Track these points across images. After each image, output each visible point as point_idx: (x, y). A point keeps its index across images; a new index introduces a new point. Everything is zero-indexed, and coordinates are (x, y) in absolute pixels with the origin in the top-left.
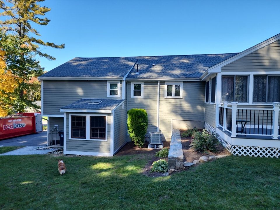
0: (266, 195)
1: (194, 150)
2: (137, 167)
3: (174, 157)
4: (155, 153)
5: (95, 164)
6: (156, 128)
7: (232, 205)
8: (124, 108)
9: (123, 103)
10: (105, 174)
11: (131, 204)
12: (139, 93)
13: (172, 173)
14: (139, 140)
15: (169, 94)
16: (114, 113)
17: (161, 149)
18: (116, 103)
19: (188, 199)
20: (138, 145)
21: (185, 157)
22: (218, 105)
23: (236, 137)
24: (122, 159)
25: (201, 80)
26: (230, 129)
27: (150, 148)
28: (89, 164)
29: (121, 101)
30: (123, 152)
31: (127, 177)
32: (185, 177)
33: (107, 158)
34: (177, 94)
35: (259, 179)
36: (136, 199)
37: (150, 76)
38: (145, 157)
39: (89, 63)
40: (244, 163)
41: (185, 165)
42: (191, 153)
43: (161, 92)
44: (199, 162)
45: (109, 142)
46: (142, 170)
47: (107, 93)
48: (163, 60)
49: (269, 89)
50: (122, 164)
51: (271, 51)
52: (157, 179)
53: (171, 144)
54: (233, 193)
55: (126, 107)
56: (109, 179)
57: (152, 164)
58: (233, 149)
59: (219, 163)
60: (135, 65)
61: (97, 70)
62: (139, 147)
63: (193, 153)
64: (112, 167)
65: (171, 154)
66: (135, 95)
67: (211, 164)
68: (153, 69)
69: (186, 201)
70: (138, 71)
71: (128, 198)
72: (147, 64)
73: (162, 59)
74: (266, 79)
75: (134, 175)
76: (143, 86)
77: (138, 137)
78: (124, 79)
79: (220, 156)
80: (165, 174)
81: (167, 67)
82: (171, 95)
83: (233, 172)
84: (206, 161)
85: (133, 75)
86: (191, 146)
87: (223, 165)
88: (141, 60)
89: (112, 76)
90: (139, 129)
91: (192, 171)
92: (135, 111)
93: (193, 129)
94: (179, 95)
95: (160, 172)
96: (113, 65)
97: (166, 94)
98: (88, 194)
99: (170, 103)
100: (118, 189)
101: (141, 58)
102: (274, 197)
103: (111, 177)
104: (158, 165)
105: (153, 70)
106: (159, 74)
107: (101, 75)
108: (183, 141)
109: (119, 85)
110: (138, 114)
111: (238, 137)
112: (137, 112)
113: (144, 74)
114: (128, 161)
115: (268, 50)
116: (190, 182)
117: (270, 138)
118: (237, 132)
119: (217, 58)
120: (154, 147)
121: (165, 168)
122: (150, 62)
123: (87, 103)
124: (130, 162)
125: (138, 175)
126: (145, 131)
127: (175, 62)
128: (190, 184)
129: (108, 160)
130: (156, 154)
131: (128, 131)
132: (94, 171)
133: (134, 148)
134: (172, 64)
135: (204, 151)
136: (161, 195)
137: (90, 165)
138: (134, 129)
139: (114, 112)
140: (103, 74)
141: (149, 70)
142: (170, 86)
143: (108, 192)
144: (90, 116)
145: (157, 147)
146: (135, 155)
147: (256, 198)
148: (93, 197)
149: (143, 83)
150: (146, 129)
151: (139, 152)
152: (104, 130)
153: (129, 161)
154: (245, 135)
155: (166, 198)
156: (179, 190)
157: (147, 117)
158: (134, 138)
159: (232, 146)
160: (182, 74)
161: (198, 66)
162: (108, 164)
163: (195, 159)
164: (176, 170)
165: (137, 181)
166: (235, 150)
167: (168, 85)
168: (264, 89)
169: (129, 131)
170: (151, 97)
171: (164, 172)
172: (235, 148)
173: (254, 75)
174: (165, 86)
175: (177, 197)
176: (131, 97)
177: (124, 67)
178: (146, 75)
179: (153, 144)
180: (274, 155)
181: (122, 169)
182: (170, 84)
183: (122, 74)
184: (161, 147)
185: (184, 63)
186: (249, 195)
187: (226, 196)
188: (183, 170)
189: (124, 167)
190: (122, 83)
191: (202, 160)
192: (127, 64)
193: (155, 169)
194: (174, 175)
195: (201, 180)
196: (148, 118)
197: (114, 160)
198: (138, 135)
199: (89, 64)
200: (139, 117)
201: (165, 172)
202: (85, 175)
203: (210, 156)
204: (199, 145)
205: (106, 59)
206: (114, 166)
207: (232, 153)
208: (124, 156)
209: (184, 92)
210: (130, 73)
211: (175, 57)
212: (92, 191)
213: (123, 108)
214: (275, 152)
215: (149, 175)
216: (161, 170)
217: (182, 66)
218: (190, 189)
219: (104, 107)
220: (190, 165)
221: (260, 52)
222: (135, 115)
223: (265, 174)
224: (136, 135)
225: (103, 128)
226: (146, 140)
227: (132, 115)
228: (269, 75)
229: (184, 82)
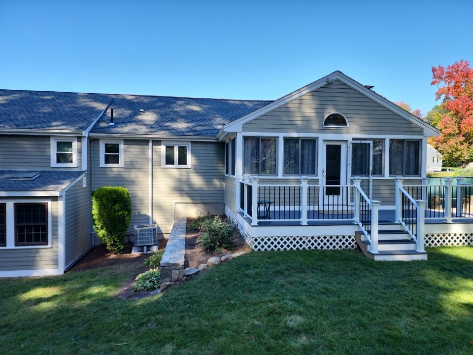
0: (283, 299)
1: (201, 250)
2: (110, 287)
3: (169, 263)
4: (143, 261)
5: (26, 292)
6: (147, 218)
7: (240, 318)
8: (86, 186)
9: (84, 178)
10: (45, 305)
11: (91, 345)
12: (116, 160)
13: (165, 289)
14: (115, 242)
15: (169, 160)
16: (66, 196)
17: (154, 253)
18: (69, 178)
19: (183, 322)
20: (114, 250)
21: (187, 261)
22: (238, 180)
23: (257, 225)
24: (81, 277)
25: (218, 140)
26: (250, 212)
27: (135, 253)
28: (14, 292)
29: (80, 173)
30: (85, 264)
31: (88, 306)
32: (185, 291)
33: (51, 278)
34: (183, 161)
35: (280, 280)
36: (101, 337)
37: (136, 130)
38: (125, 268)
39: (12, 101)
40: (266, 260)
41: (186, 274)
42: (196, 254)
43: (156, 158)
44: (208, 265)
45: (55, 249)
46: (117, 290)
47: (50, 159)
48: (159, 104)
49: (302, 156)
50: (81, 285)
51: (303, 106)
52: (140, 302)
53: (168, 243)
54: (244, 304)
55: (89, 183)
56: (54, 312)
57: (136, 278)
58: (254, 242)
59: (234, 264)
60: (107, 109)
61: (29, 116)
62: (115, 254)
63: (201, 253)
64: (62, 293)
65: (166, 259)
66: (107, 162)
67: (223, 268)
68: (140, 117)
69: (180, 325)
70: (112, 119)
71: (86, 337)
72: (130, 109)
73: (157, 102)
74: (298, 143)
75: (103, 300)
76: (122, 147)
77: (113, 237)
78: (85, 133)
79: (236, 254)
80: (155, 291)
81: (166, 117)
82: (173, 163)
83: (250, 274)
84: (217, 263)
85: (103, 128)
86: (197, 244)
87: (239, 266)
88: (119, 100)
89: (60, 128)
90: (115, 222)
91: (195, 281)
92: (106, 191)
93: (204, 217)
94: (185, 163)
95: (148, 290)
96: (64, 108)
97: (164, 160)
98: (12, 343)
99: (171, 176)
100: (70, 326)
101: (119, 97)
102: (291, 300)
103: (58, 310)
104: (144, 279)
105: (140, 119)
106: (150, 126)
107: (38, 125)
108: (189, 236)
109: (75, 144)
110: (112, 196)
111: (260, 224)
112: (111, 192)
113: (125, 126)
114: (93, 280)
115: (300, 104)
116: (190, 298)
117: (298, 224)
118: (259, 218)
119: (242, 107)
120: (143, 251)
121: (156, 282)
122: (137, 105)
123: (6, 178)
124: (96, 281)
125: (111, 299)
126: (126, 224)
127: (178, 109)
128: (188, 300)
129: (54, 281)
130: (145, 261)
131: (94, 227)
132: (24, 304)
133: (106, 256)
134: (174, 112)
135: (215, 248)
136: (143, 324)
137: (16, 295)
138: (104, 224)
139: (64, 194)
140: (43, 124)
141: (134, 119)
142: (170, 148)
143: (50, 335)
144: (15, 204)
145: (148, 251)
146: (106, 267)
147: (270, 305)
148: (22, 346)
149: (123, 142)
150: (128, 221)
151: (115, 262)
152: (45, 228)
153: (96, 279)
154: (269, 222)
155: (152, 326)
156: (172, 312)
157: (130, 201)
158: (106, 238)
159: (253, 237)
160: (190, 130)
161: (214, 119)
162: (54, 288)
163: (201, 262)
164: (173, 283)
165: (106, 309)
166: (256, 243)
167: (167, 147)
168: (296, 156)
169: (96, 227)
170: (137, 166)
171: (154, 289)
172: (256, 240)
173: (284, 138)
174: (163, 148)
175: (168, 322)
176: (100, 166)
177: (86, 112)
178: (128, 128)
179: (141, 246)
180: (304, 246)
181: (81, 293)
182: (171, 144)
183: (81, 125)
184: (155, 249)
185: (192, 111)
186: (262, 302)
187: (234, 309)
188: (183, 281)
189: (84, 289)
190: (81, 142)
191: (212, 263)
192: (92, 106)
193: (140, 285)
194: (168, 292)
195: (205, 292)
196: (132, 202)
197: (65, 280)
198: (113, 233)
199: (11, 103)
200: (115, 202)
201: (156, 289)
202: (4, 312)
203: (224, 255)
204: (209, 241)
205: (49, 95)
206: (64, 290)
207: (253, 248)
208: (87, 271)
209: (193, 158)
210: (97, 123)
211: (178, 100)
212: (19, 337)
213: (84, 186)
214: (304, 242)
215: (129, 297)
216: (149, 286)
217: (190, 117)
218: (189, 307)
219: (45, 185)
220: (194, 273)
221: (290, 105)
222: (108, 199)
223: (288, 272)
224: (110, 232)
225: (44, 224)
226: (129, 240)
227: (101, 198)
228: (302, 138)
229: (192, 142)
